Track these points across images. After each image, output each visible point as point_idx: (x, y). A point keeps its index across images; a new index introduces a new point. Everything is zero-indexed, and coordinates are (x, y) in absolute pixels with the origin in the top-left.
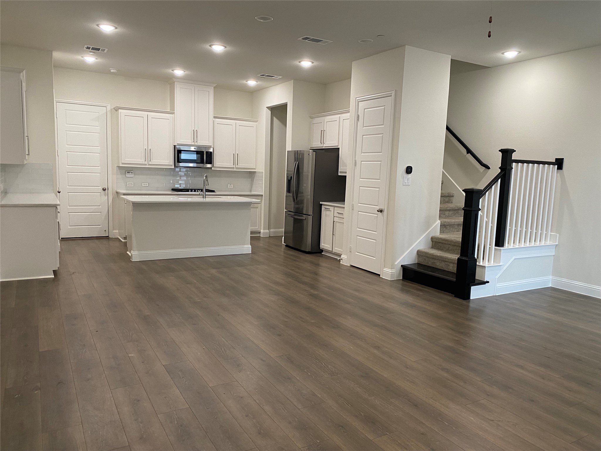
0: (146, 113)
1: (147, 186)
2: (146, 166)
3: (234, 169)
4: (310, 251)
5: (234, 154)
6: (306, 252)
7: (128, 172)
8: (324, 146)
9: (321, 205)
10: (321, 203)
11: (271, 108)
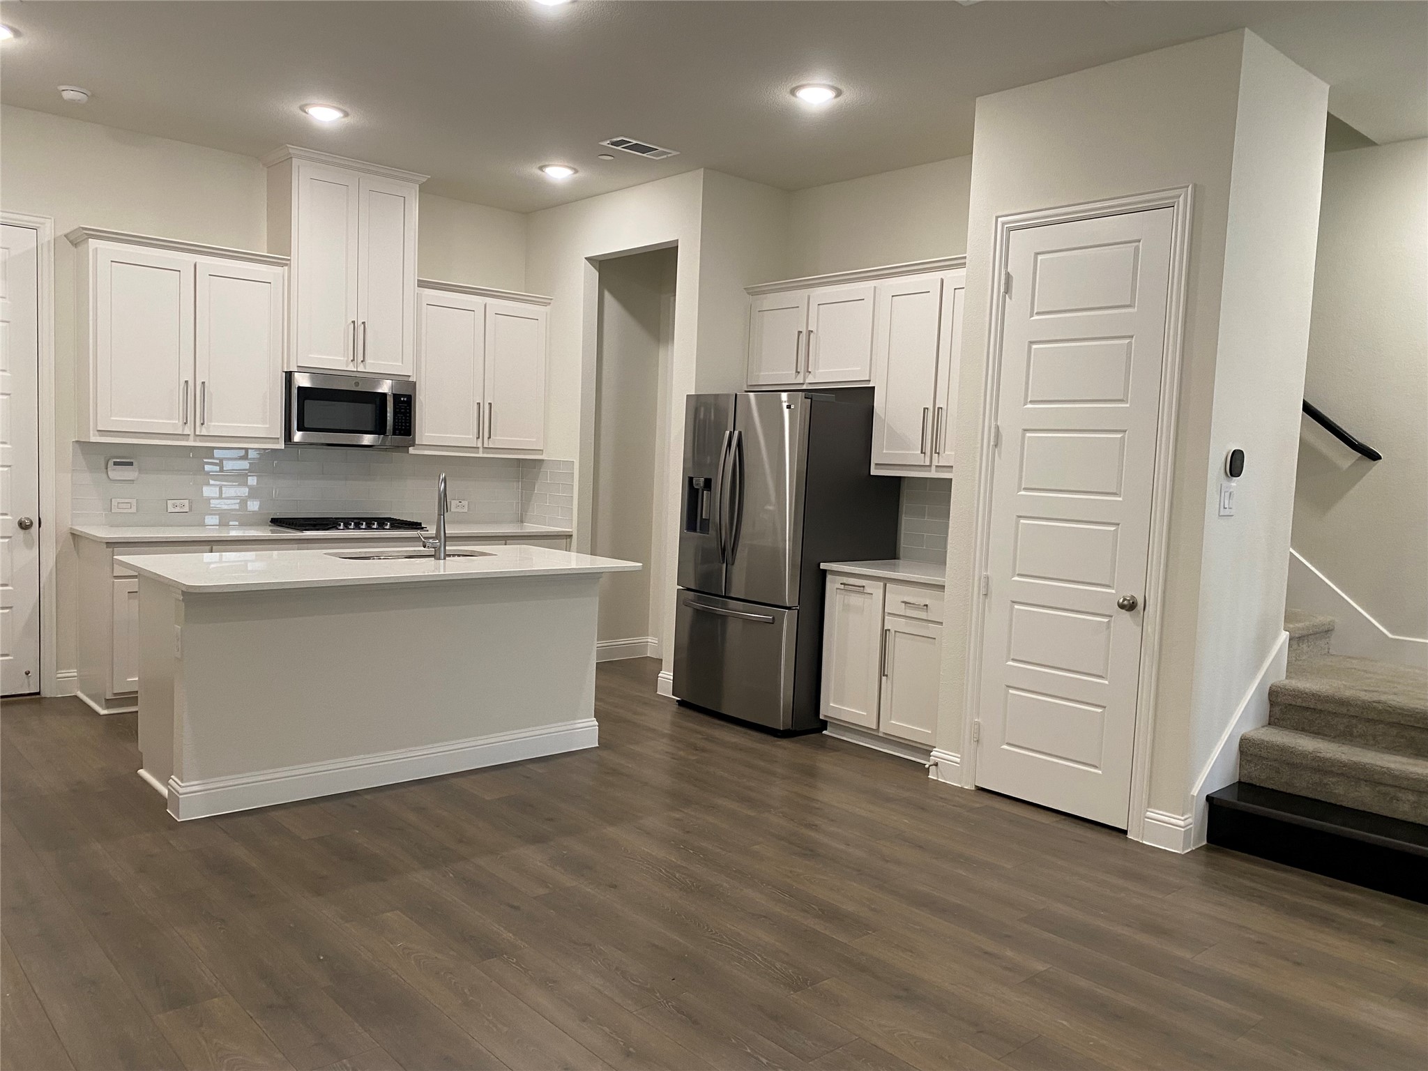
0: (190, 258)
1: (186, 509)
2: (187, 440)
3: (478, 453)
4: (790, 727)
5: (479, 404)
6: (779, 731)
7: (116, 464)
8: (807, 381)
9: (824, 572)
10: (823, 566)
11: (600, 261)
